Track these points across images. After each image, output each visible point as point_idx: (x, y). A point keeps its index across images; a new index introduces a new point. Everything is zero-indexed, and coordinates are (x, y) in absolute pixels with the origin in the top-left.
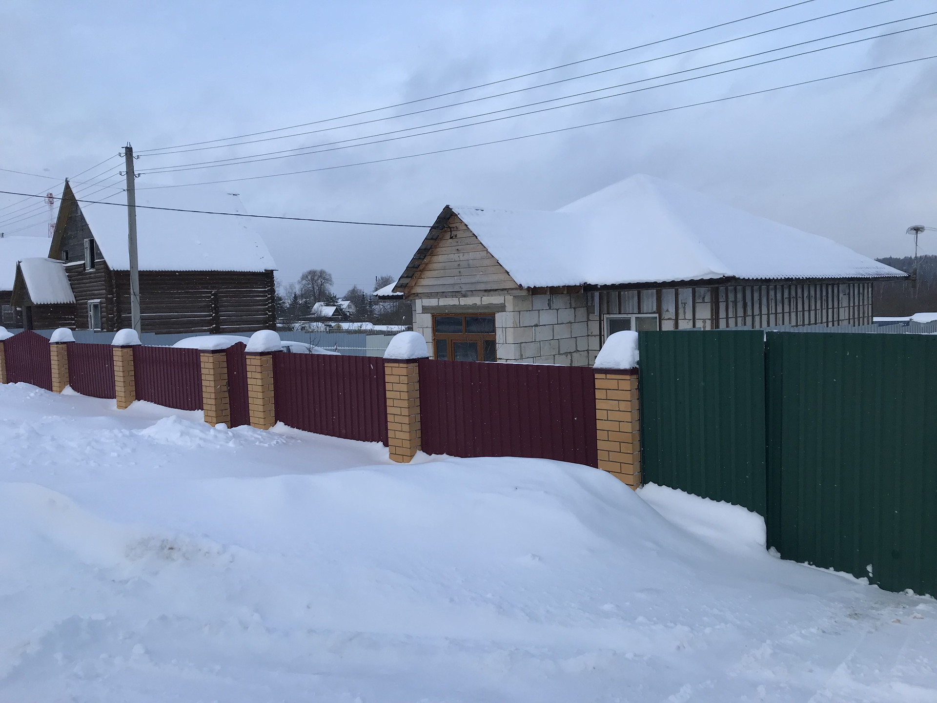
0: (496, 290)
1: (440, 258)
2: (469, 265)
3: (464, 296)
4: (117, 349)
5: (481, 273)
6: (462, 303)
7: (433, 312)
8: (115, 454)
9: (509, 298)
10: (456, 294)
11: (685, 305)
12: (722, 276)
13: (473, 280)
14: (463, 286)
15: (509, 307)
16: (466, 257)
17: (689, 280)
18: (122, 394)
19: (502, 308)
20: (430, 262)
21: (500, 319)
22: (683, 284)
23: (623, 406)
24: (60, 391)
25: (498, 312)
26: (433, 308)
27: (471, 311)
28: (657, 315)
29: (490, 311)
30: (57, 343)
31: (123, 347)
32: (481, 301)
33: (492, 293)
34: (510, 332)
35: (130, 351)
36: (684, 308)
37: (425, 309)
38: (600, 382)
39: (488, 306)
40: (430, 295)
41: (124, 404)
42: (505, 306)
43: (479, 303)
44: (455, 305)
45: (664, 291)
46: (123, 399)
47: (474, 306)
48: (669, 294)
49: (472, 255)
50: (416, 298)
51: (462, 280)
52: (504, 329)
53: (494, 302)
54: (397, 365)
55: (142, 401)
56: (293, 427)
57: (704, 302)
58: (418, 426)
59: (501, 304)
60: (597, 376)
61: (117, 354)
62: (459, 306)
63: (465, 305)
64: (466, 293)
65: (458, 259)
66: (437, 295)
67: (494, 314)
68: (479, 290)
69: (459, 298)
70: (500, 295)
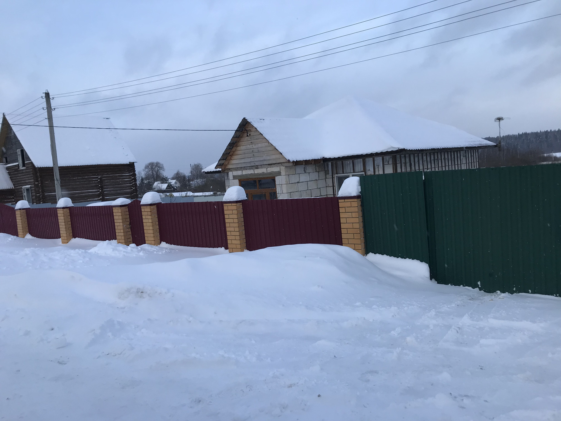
0: (275, 164)
1: (242, 148)
2: (258, 150)
3: (257, 168)
4: (60, 210)
5: (266, 155)
6: (256, 172)
7: (240, 178)
8: (81, 261)
9: (283, 168)
10: (251, 167)
11: (379, 167)
12: (398, 149)
13: (262, 159)
14: (256, 163)
15: (283, 173)
16: (256, 146)
17: (380, 152)
18: (65, 235)
19: (279, 173)
20: (236, 150)
21: (278, 179)
22: (377, 154)
23: (354, 215)
24: (24, 237)
25: (277, 176)
26: (239, 176)
27: (261, 176)
28: (364, 173)
29: (272, 176)
30: (20, 209)
31: (63, 208)
32: (267, 170)
33: (273, 165)
34: (284, 187)
35: (68, 210)
36: (378, 168)
37: (235, 177)
38: (341, 203)
39: (271, 173)
40: (237, 169)
41: (66, 241)
42: (280, 173)
43: (265, 172)
44: (252, 174)
45: (367, 159)
46: (66, 238)
47: (263, 174)
48: (370, 161)
49: (260, 145)
50: (229, 171)
51: (255, 159)
52: (281, 185)
53: (274, 171)
54: (230, 204)
55: (77, 238)
56: (171, 244)
57: (389, 164)
58: (244, 236)
59: (278, 171)
60: (340, 201)
61: (60, 213)
62: (255, 174)
63: (257, 173)
64: (258, 167)
65: (252, 148)
66: (241, 169)
67: (274, 177)
68: (266, 164)
69: (254, 170)
70: (277, 166)
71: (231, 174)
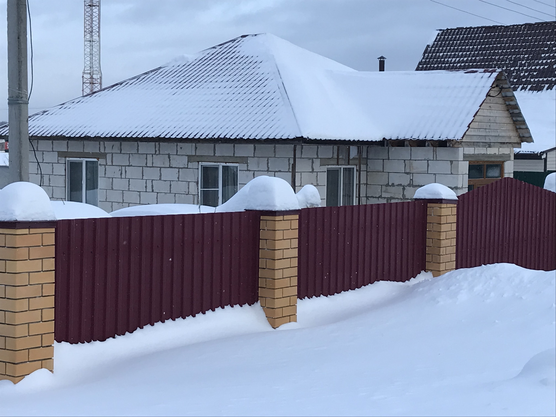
0: (507, 143)
2: (495, 121)
3: (490, 147)
5: (502, 128)
7: (470, 159)
9: (512, 150)
10: (485, 144)
14: (490, 138)
15: (512, 157)
16: (494, 114)
19: (509, 158)
21: (507, 166)
25: (507, 160)
26: (470, 156)
32: (499, 151)
33: (505, 145)
37: (465, 157)
39: (501, 156)
42: (510, 156)
43: (497, 153)
44: (484, 154)
47: (495, 155)
50: (460, 146)
51: (490, 133)
53: (506, 153)
59: (509, 154)
63: (490, 154)
64: (490, 144)
65: (489, 114)
66: (474, 145)
67: (503, 162)
68: (499, 143)
69: (487, 148)
70: (508, 147)
71: (461, 151)
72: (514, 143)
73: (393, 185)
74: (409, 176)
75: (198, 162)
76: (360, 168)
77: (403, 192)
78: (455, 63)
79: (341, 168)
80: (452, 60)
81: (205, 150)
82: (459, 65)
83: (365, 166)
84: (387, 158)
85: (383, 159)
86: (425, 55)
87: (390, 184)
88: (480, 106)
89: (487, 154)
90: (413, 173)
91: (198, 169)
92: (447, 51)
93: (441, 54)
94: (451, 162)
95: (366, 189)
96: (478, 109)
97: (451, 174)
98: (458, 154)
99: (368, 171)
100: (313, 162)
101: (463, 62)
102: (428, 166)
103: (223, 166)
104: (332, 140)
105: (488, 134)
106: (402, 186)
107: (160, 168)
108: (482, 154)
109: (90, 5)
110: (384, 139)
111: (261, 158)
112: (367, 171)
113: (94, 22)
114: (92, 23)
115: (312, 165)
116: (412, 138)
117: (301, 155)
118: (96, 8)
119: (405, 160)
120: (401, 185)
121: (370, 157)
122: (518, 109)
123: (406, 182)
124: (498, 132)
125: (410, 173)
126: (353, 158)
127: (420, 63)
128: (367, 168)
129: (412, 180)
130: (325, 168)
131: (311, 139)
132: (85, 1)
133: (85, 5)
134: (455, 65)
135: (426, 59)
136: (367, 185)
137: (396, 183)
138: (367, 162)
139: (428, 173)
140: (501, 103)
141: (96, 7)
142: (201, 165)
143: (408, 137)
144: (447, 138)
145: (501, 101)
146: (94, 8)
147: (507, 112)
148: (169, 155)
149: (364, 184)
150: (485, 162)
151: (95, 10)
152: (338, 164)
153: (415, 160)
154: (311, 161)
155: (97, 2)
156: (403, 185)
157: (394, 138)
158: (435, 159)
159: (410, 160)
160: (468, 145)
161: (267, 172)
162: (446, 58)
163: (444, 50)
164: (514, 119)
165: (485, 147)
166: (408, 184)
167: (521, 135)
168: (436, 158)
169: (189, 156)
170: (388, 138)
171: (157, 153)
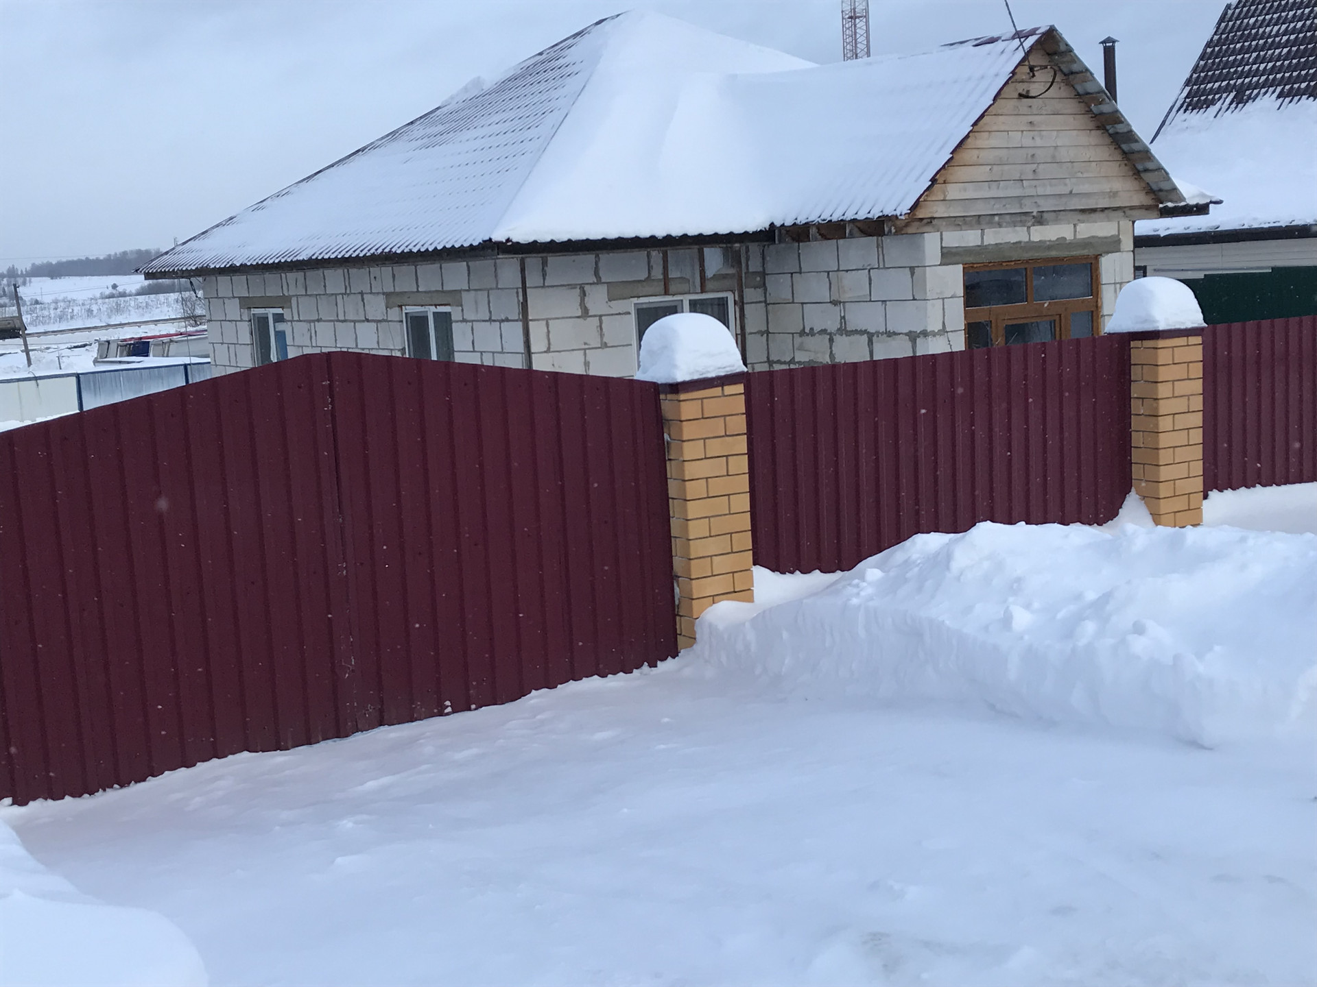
0: (1103, 210)
2: (1054, 157)
3: (1040, 223)
5: (1078, 176)
6: (1035, 238)
7: (970, 259)
9: (1127, 225)
10: (1021, 218)
13: (1063, 188)
14: (1041, 201)
15: (1127, 242)
16: (1049, 140)
19: (1113, 245)
21: (1112, 267)
25: (1108, 253)
27: (1054, 253)
29: (1090, 252)
32: (1075, 231)
33: (1094, 215)
37: (948, 256)
40: (964, 223)
42: (1119, 241)
44: (1020, 242)
47: (1061, 243)
50: (927, 228)
51: (1039, 189)
52: (1118, 286)
59: (1113, 236)
62: (1031, 246)
63: (1042, 241)
64: (1041, 216)
65: (1030, 144)
66: (979, 222)
67: (1097, 257)
68: (1075, 210)
69: (1029, 228)
70: (1109, 220)
71: (931, 244)
72: (1132, 208)
73: (812, 333)
74: (837, 308)
75: (400, 306)
76: (741, 297)
77: (831, 348)
78: (1277, 35)
79: (682, 301)
80: (1272, 31)
81: (404, 279)
82: (1285, 38)
83: (760, 291)
84: (798, 271)
85: (792, 274)
86: (1220, 24)
87: (807, 330)
88: (975, 124)
89: (1030, 241)
90: (844, 302)
91: (402, 321)
92: (1265, 12)
93: (1253, 20)
94: (912, 269)
95: (768, 344)
96: (967, 133)
97: (914, 299)
98: (924, 252)
99: (768, 302)
100: (583, 294)
101: (1294, 31)
102: (870, 284)
103: (434, 313)
104: (591, 240)
105: (1032, 192)
106: (828, 334)
107: (354, 322)
108: (1013, 243)
109: (851, 17)
110: (772, 225)
111: (479, 292)
112: (765, 302)
113: (858, 45)
114: (856, 47)
115: (582, 300)
116: (819, 220)
117: (544, 279)
118: (861, 21)
119: (828, 272)
120: (823, 331)
121: (770, 267)
122: (1122, 122)
123: (833, 326)
124: (1066, 185)
125: (840, 302)
126: (714, 275)
127: (1208, 45)
128: (765, 297)
129: (844, 317)
130: (630, 305)
131: (518, 243)
132: (842, 12)
133: (843, 19)
134: (1277, 39)
135: (1222, 34)
136: (767, 335)
137: (816, 329)
138: (764, 284)
139: (870, 301)
140: (1069, 111)
141: (861, 19)
142: (406, 314)
143: (813, 217)
144: (882, 211)
145: (1072, 106)
146: (857, 20)
147: (1099, 132)
148: (362, 293)
149: (761, 333)
150: (1027, 261)
151: (860, 24)
152: (666, 293)
153: (847, 271)
154: (578, 290)
155: (863, 10)
156: (829, 331)
157: (788, 223)
158: (881, 266)
159: (838, 270)
160: (959, 225)
161: (489, 323)
162: (1260, 26)
163: (1258, 12)
164: (1124, 147)
165: (1024, 226)
166: (838, 329)
167: (1155, 187)
168: (884, 265)
169: (388, 295)
170: (778, 224)
171: (348, 292)
